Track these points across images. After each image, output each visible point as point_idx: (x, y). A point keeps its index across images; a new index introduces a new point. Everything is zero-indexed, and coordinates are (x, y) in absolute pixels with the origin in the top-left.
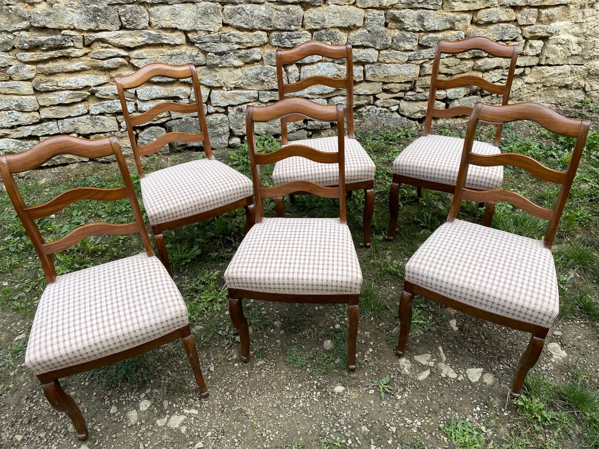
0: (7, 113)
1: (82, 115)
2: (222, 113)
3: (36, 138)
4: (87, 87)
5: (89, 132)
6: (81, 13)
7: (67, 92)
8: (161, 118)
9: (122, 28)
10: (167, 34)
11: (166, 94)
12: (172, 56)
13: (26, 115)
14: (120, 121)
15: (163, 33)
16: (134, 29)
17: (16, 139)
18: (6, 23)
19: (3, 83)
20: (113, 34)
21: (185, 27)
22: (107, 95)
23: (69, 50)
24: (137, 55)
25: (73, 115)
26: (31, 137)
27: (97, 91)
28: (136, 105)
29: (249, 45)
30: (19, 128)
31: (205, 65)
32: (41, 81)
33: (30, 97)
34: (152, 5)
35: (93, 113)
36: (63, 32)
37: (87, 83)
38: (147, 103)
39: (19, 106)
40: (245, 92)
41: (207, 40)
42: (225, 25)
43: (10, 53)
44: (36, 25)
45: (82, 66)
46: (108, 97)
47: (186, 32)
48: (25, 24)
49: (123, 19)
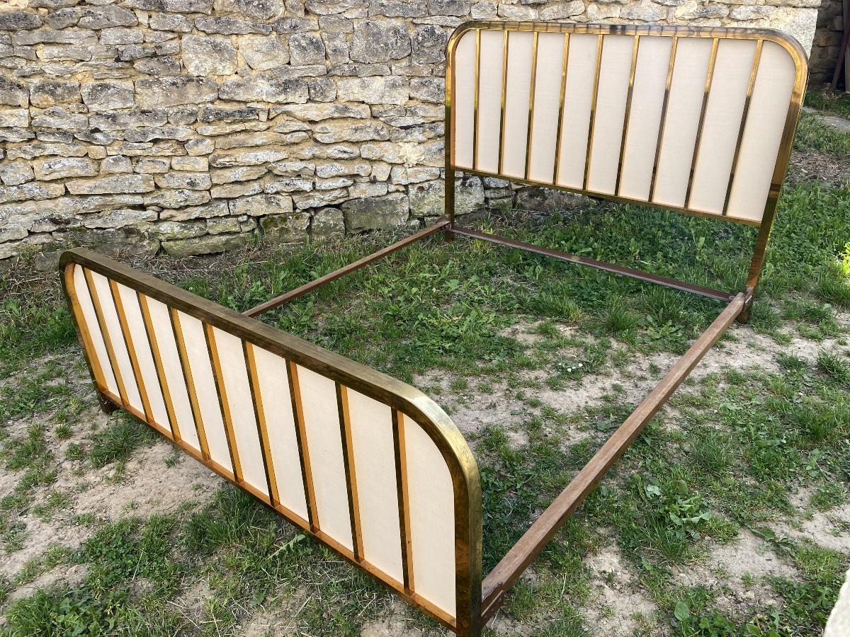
0: (177, 192)
1: (257, 194)
2: (403, 192)
3: (204, 219)
4: (266, 162)
5: (261, 214)
6: (271, 85)
7: (245, 169)
8: (340, 198)
9: (309, 100)
10: (354, 108)
11: (347, 172)
12: (356, 130)
13: (197, 195)
14: (296, 202)
15: (350, 106)
16: (321, 102)
17: (182, 222)
18: (194, 95)
19: (180, 158)
20: (300, 107)
21: (372, 101)
22: (286, 172)
23: (253, 124)
24: (322, 128)
25: (246, 194)
26: (198, 219)
27: (275, 168)
28: (314, 184)
29: (433, 119)
30: (189, 210)
31: (389, 140)
32: (219, 156)
33: (205, 174)
34: (342, 76)
35: (269, 191)
36: (248, 105)
37: (266, 158)
38: (326, 181)
39: (192, 184)
40: (427, 169)
41: (391, 114)
42: (410, 98)
43: (192, 127)
44: (225, 97)
45: (265, 141)
46: (287, 174)
47: (371, 106)
48: (213, 96)
49: (312, 91)
